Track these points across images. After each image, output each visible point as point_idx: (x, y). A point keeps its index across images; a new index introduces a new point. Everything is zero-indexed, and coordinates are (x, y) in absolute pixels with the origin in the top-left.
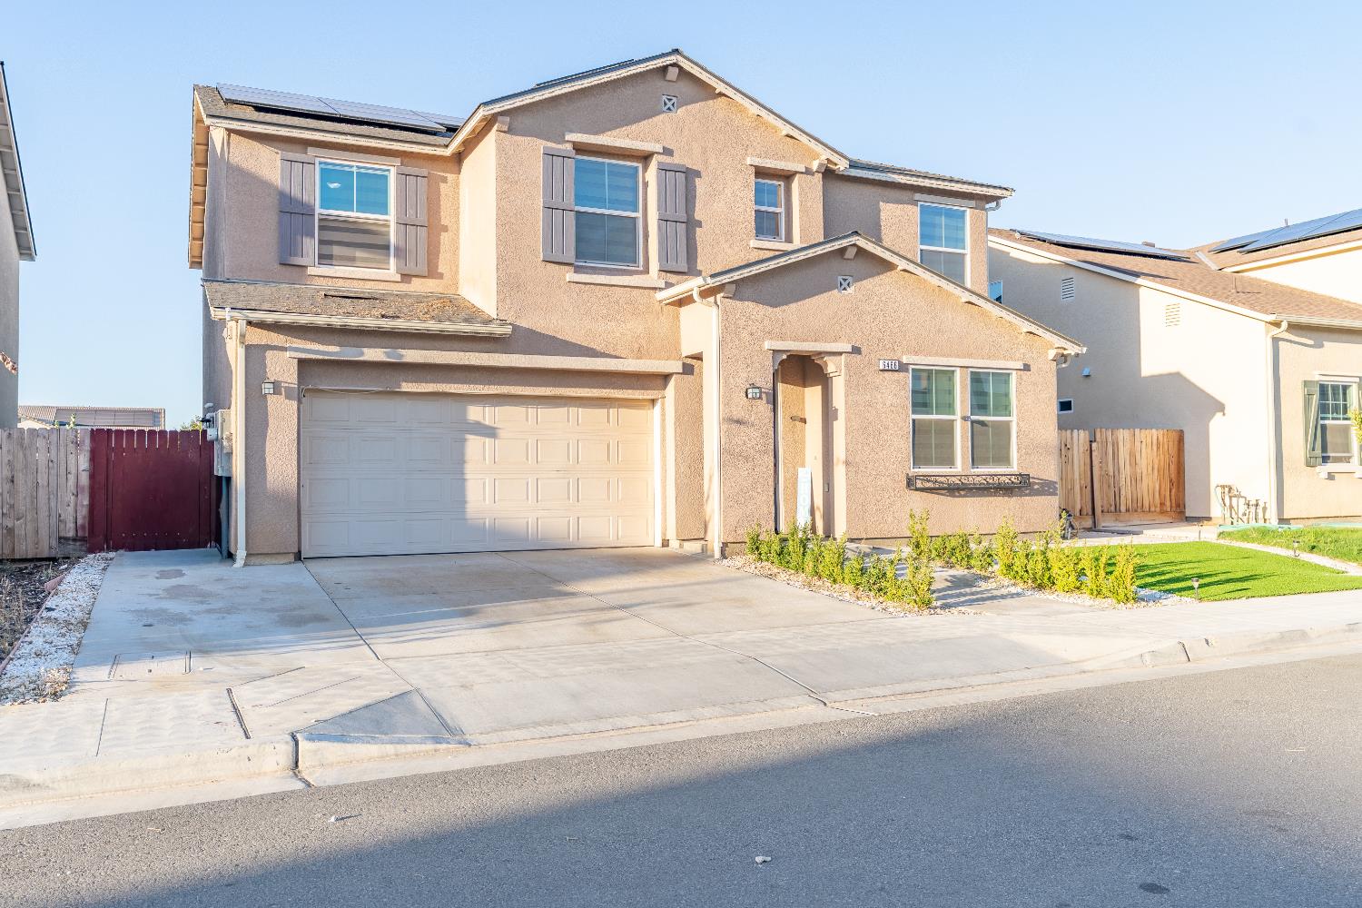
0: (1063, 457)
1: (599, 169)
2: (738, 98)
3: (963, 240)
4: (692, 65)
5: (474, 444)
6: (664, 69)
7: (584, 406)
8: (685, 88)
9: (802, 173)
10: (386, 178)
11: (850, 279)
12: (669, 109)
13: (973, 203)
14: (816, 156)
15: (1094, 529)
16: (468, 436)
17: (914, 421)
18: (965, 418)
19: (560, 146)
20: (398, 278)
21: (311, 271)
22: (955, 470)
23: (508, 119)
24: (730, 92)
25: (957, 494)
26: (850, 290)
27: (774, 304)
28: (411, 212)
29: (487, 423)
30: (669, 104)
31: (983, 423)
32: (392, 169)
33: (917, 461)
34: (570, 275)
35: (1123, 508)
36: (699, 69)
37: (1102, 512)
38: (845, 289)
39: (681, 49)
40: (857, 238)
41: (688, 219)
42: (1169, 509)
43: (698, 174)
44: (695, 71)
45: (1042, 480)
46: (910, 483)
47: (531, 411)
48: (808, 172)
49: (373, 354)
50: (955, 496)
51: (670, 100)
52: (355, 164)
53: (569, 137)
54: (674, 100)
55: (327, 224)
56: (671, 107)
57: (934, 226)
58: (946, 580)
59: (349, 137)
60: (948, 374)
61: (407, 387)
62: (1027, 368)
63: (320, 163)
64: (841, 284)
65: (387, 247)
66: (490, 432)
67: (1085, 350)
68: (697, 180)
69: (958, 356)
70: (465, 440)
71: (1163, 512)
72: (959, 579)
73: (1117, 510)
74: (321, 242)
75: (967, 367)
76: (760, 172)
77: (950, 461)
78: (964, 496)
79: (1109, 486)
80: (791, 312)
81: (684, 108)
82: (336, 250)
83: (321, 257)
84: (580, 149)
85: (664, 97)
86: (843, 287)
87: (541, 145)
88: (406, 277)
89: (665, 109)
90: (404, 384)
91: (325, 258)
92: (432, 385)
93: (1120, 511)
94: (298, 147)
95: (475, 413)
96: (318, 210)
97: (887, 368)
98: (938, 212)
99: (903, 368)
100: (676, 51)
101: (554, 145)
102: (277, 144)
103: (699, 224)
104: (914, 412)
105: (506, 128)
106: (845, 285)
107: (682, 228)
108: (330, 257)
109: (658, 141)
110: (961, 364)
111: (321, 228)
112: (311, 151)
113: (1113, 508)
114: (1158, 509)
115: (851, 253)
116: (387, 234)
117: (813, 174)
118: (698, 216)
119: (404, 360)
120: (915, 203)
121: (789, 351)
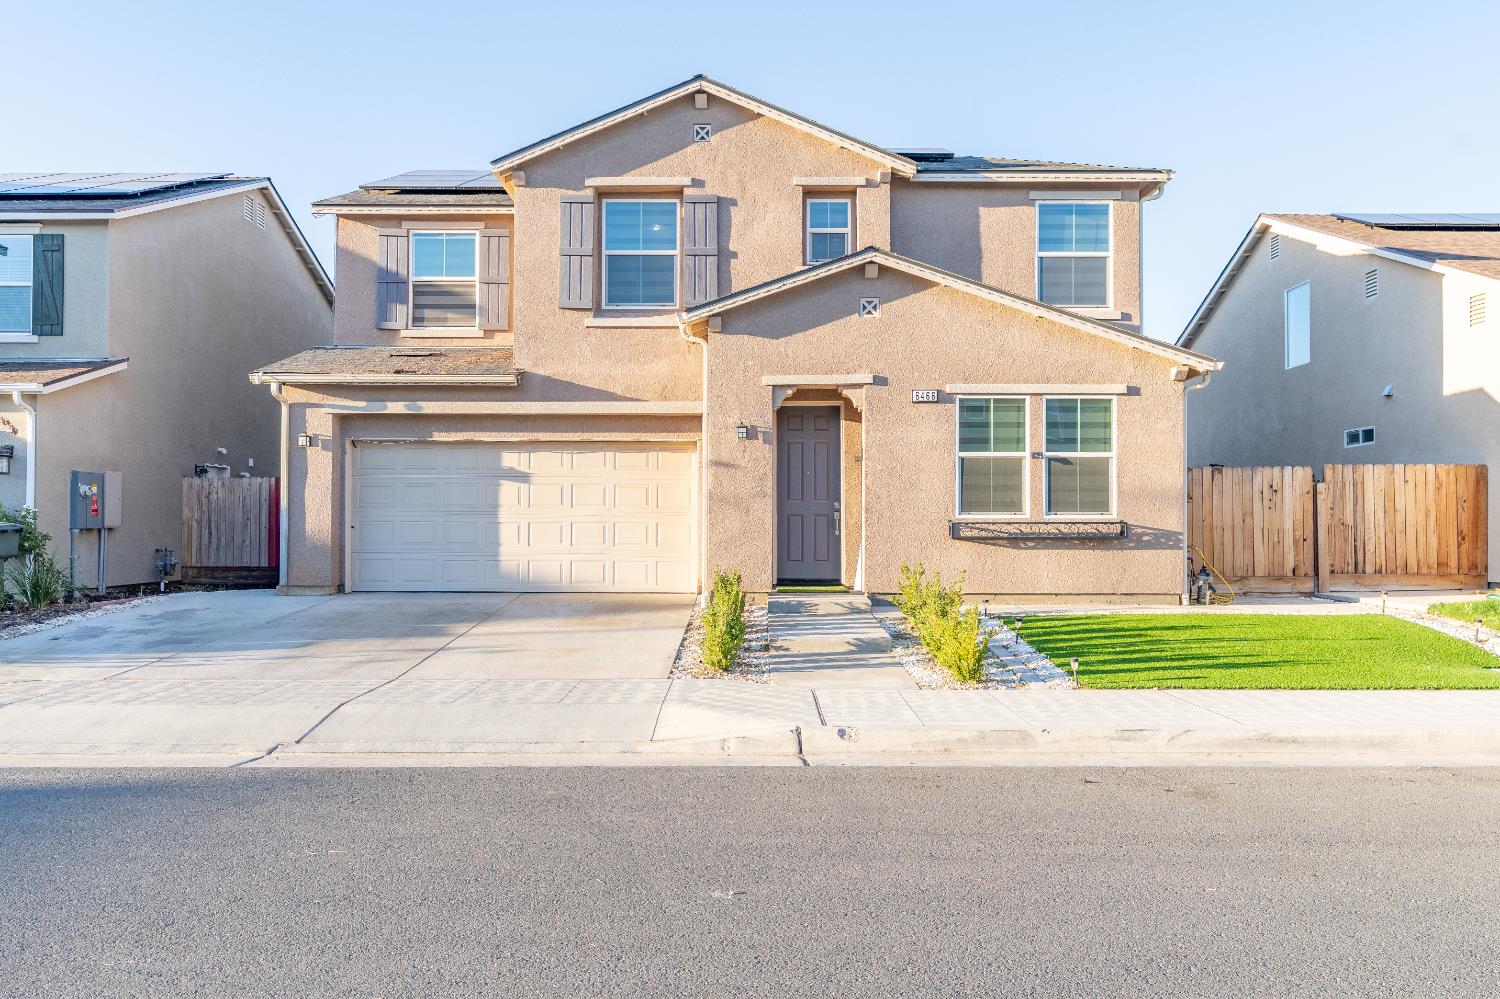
0: (1266, 501)
1: (633, 211)
2: (774, 115)
3: (1106, 241)
4: (719, 89)
5: (508, 490)
6: (691, 97)
7: (621, 450)
8: (717, 112)
9: (863, 186)
10: (474, 240)
11: (876, 301)
12: (703, 138)
13: (1118, 194)
14: (879, 165)
15: (1314, 594)
16: (502, 482)
17: (963, 459)
18: (1036, 455)
19: (580, 193)
20: (481, 334)
21: (403, 333)
22: (1021, 517)
23: (522, 173)
24: (764, 110)
25: (1023, 545)
26: (877, 314)
27: (775, 334)
28: (493, 271)
29: (521, 469)
30: (703, 133)
31: (1065, 461)
32: (477, 232)
33: (965, 506)
34: (589, 320)
35: (1369, 569)
36: (727, 92)
37: (1333, 572)
38: (869, 312)
39: (704, 74)
40: (874, 254)
41: (719, 251)
42: (1455, 571)
43: (734, 202)
44: (723, 94)
45: (1155, 529)
46: (955, 531)
47: (566, 456)
48: (869, 184)
49: (396, 407)
50: (1019, 548)
51: (702, 129)
52: (444, 231)
53: (589, 182)
54: (708, 127)
55: (421, 290)
56: (705, 136)
57: (1062, 227)
58: (848, 643)
59: (431, 208)
60: (1015, 405)
61: (438, 437)
62: (1133, 391)
63: (415, 235)
64: (865, 308)
65: (474, 307)
66: (523, 477)
67: (1220, 365)
68: (732, 208)
69: (1026, 381)
70: (499, 485)
71: (1442, 576)
72: (867, 643)
73: (1358, 570)
74: (416, 306)
75: (1042, 394)
76: (809, 192)
77: (1016, 506)
78: (1033, 548)
79: (1346, 540)
80: (797, 345)
81: (719, 134)
82: (428, 313)
83: (415, 320)
84: (601, 193)
85: (696, 127)
86: (867, 310)
87: (559, 193)
88: (489, 333)
89: (697, 139)
90: (436, 434)
91: (418, 321)
92: (461, 434)
93: (1364, 572)
94: (395, 222)
95: (509, 460)
96: (413, 279)
97: (921, 399)
98: (1067, 210)
99: (942, 398)
100: (699, 77)
101: (571, 193)
102: (378, 222)
103: (735, 255)
104: (961, 450)
105: (523, 183)
106: (869, 308)
107: (712, 261)
108: (422, 320)
109: (687, 174)
110: (1033, 392)
111: (416, 293)
112: (406, 225)
113: (1351, 568)
114: (1434, 571)
115: (872, 272)
116: (473, 294)
117: (877, 186)
118: (732, 247)
119: (424, 412)
120: (1031, 203)
121: (795, 385)
